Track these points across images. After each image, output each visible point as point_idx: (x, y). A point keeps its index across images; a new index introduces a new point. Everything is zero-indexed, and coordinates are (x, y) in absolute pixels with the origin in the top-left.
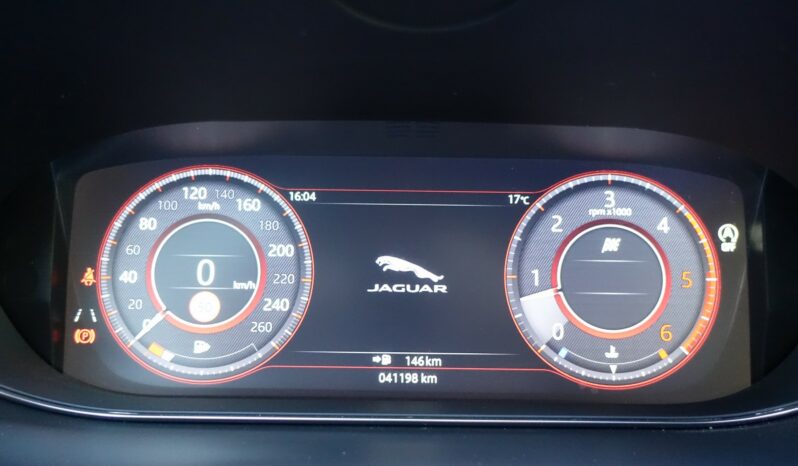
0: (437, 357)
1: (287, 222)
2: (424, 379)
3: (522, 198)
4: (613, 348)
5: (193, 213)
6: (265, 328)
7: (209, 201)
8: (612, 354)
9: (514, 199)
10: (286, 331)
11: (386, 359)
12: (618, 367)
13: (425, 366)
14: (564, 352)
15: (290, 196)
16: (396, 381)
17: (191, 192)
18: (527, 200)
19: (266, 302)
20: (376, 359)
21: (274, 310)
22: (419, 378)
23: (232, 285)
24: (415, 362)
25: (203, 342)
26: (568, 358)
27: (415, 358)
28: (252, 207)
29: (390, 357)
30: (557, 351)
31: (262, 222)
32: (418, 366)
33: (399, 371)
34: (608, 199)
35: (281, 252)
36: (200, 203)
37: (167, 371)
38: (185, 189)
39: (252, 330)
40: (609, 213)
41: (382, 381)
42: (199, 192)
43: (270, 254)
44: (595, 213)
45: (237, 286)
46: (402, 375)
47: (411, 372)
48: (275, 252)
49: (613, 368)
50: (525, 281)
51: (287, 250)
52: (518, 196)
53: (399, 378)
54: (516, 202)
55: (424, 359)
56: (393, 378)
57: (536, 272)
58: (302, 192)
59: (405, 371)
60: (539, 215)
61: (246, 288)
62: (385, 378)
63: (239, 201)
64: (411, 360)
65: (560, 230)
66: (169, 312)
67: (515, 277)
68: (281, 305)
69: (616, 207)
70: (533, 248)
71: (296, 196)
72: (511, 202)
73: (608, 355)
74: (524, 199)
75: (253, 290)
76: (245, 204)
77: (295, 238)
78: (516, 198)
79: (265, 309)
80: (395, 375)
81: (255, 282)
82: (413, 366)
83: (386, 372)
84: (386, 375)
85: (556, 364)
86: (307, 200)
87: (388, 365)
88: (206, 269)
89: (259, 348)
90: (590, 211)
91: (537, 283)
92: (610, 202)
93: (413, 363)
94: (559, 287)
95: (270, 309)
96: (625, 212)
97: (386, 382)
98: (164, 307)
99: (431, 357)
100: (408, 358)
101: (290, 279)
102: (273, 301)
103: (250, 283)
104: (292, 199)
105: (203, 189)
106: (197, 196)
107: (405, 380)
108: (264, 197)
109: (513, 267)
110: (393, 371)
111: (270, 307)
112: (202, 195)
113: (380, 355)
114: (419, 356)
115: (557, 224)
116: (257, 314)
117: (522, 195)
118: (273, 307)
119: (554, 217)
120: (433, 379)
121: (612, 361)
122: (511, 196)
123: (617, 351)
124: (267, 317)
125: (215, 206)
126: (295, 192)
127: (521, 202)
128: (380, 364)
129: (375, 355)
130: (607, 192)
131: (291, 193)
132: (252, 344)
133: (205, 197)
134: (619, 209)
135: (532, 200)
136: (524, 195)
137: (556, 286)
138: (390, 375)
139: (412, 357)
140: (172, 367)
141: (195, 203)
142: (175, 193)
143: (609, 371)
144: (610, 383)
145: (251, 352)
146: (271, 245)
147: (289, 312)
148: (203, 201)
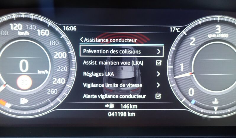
0: (135, 104)
1: (63, 41)
2: (129, 115)
3: (176, 29)
4: (216, 100)
5: (16, 37)
6: (55, 92)
7: (23, 30)
8: (216, 102)
9: (173, 29)
10: (64, 93)
11: (112, 106)
12: (218, 107)
13: (129, 108)
14: (193, 102)
15: (64, 28)
16: (116, 115)
17: (14, 26)
18: (179, 30)
19: (54, 80)
20: (107, 106)
21: (58, 83)
22: (127, 114)
23: (37, 72)
24: (125, 107)
25: (25, 99)
26: (195, 104)
27: (125, 105)
28: (45, 34)
29: (113, 105)
30: (190, 101)
31: (50, 41)
32: (126, 108)
33: (117, 111)
34: (217, 29)
35: (60, 56)
36: (19, 32)
37: (8, 112)
38: (11, 25)
39: (48, 93)
40: (218, 36)
41: (109, 116)
42: (18, 26)
43: (55, 57)
44: (210, 36)
45: (39, 72)
46: (119, 113)
47: (123, 111)
48: (57, 56)
49: (216, 108)
50: (177, 69)
51: (63, 55)
52: (175, 28)
53: (118, 114)
54: (173, 31)
55: (129, 106)
56: (115, 114)
57: (182, 65)
58: (69, 26)
59: (120, 111)
60: (184, 38)
61: (44, 73)
62: (110, 114)
63: (38, 30)
64: (123, 106)
65: (194, 45)
66: (7, 85)
67: (172, 67)
68: (61, 81)
69: (221, 33)
70: (181, 53)
71: (67, 28)
72: (171, 31)
73: (213, 103)
74: (177, 29)
75: (47, 74)
76: (42, 32)
77: (67, 49)
78: (174, 29)
79: (54, 83)
80: (116, 113)
81: (48, 70)
82: (124, 108)
83: (112, 111)
84: (112, 113)
85: (190, 107)
86: (72, 30)
87: (113, 108)
88: (24, 64)
89: (52, 101)
90: (208, 35)
91: (182, 70)
92: (218, 31)
93: (124, 107)
94: (193, 72)
95: (56, 83)
96: (225, 36)
97: (112, 116)
98: (5, 83)
99: (132, 104)
100: (122, 105)
101: (65, 69)
102: (57, 79)
103: (46, 71)
104: (65, 30)
105: (19, 24)
106: (17, 28)
107: (120, 115)
108: (51, 29)
109: (171, 62)
110: (115, 111)
111: (56, 82)
112: (20, 28)
113: (109, 104)
114: (126, 104)
115: (193, 41)
116: (50, 85)
117: (176, 27)
118: (58, 82)
119: (191, 38)
120: (133, 114)
121: (216, 105)
122: (171, 28)
123: (218, 101)
124: (54, 87)
125: (26, 33)
126: (66, 26)
127: (176, 31)
128: (109, 108)
129: (107, 104)
130: (217, 26)
131: (64, 27)
132: (48, 100)
133: (21, 29)
134: (222, 34)
135: (181, 30)
136: (178, 28)
137: (191, 71)
138: (113, 113)
139: (123, 105)
140: (11, 111)
141: (17, 31)
142: (6, 27)
143: (213, 110)
144: (214, 115)
145: (48, 103)
146: (55, 53)
147: (65, 84)
148: (20, 31)
